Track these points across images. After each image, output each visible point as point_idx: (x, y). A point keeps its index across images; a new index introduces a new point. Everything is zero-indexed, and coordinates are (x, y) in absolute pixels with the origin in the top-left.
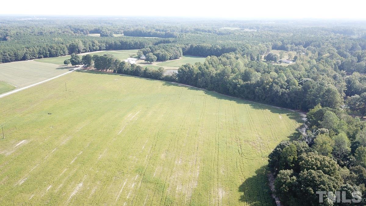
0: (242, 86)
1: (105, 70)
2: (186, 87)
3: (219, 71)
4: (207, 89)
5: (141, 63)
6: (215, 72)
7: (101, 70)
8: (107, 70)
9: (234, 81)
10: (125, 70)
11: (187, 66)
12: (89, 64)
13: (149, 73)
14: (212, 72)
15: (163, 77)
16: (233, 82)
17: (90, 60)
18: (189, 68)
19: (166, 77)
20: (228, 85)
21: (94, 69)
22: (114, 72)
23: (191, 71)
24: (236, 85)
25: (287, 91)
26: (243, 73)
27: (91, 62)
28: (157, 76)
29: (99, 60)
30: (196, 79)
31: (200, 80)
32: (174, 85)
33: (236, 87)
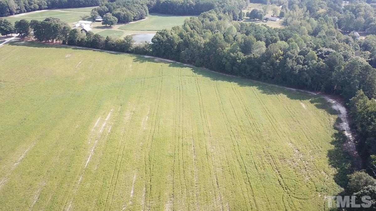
0: (243, 62)
1: (50, 41)
2: (165, 62)
3: (208, 40)
4: (194, 65)
5: (98, 28)
6: (203, 41)
7: (44, 41)
8: (53, 41)
9: (232, 54)
10: (78, 41)
11: (164, 33)
12: (27, 33)
13: (113, 44)
14: (199, 41)
15: (132, 49)
16: (231, 56)
17: (27, 27)
18: (167, 36)
19: (135, 49)
20: (224, 60)
21: (34, 39)
22: (64, 43)
23: (170, 41)
24: (234, 59)
25: (305, 67)
26: (241, 43)
27: (28, 30)
28: (124, 48)
29: (40, 28)
30: (179, 51)
31: (184, 53)
32: (149, 60)
33: (235, 62)
